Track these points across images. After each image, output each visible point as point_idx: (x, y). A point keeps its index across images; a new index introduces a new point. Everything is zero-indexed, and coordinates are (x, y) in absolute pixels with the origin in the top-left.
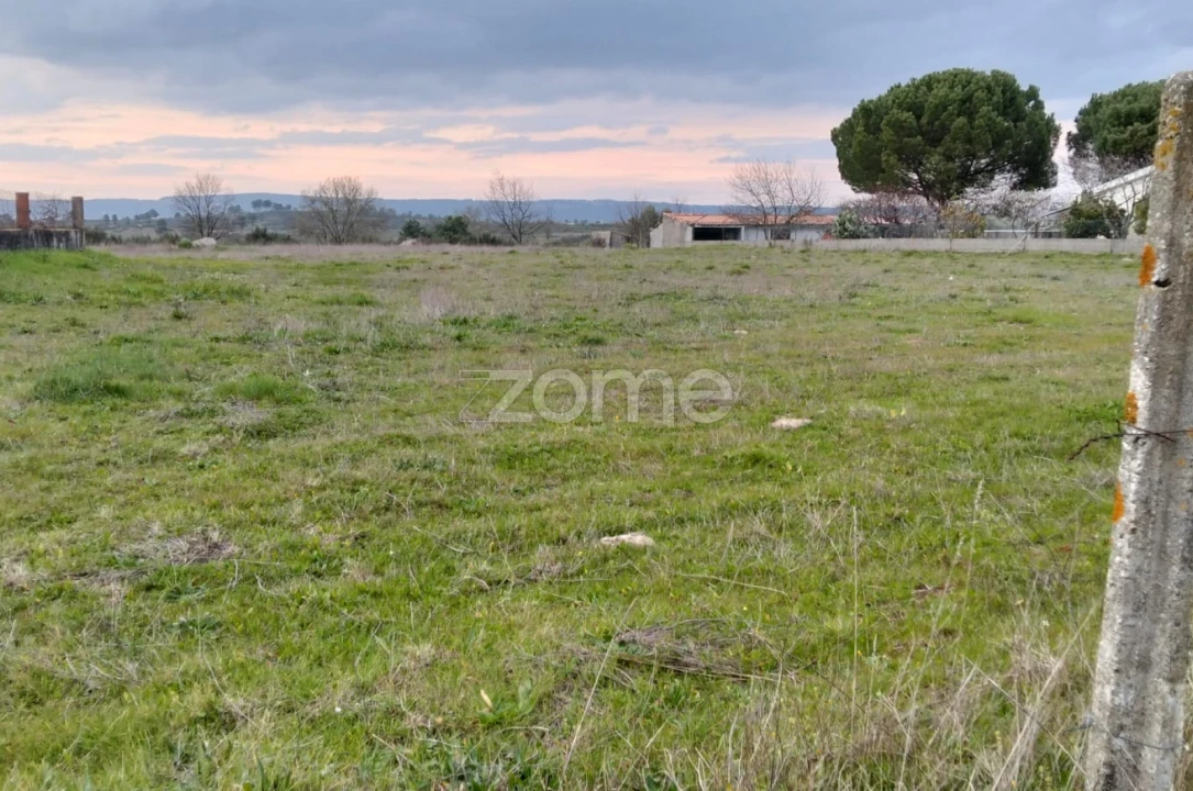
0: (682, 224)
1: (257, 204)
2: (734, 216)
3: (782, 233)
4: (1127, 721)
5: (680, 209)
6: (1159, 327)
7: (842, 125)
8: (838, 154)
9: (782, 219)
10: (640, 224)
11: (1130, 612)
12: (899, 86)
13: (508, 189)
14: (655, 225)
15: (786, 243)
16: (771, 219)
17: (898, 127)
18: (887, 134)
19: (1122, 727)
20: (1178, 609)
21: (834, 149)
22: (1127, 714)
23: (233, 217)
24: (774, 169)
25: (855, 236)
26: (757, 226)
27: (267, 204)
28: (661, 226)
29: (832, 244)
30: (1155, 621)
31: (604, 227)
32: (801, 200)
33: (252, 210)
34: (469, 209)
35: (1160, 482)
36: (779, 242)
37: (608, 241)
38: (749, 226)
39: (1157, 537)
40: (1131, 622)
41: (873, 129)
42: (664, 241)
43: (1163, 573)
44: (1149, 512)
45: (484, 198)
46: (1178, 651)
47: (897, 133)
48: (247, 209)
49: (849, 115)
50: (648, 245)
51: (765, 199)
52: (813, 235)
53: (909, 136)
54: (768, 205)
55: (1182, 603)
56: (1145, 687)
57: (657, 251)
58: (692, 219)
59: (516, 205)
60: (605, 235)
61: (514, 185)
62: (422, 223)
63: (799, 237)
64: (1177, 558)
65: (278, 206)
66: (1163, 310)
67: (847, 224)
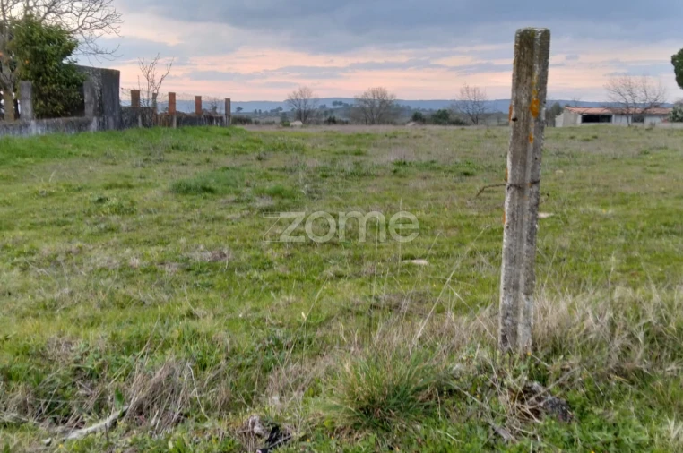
0: (575, 113)
1: (335, 103)
2: (608, 108)
3: (639, 118)
5: (577, 104)
7: (679, 53)
8: (676, 71)
9: (639, 110)
10: (551, 113)
13: (471, 94)
14: (559, 114)
15: (639, 125)
16: (632, 110)
21: (673, 68)
23: (323, 112)
24: (636, 80)
25: (681, 120)
26: (622, 114)
27: (340, 103)
28: (562, 115)
29: (668, 125)
32: (652, 98)
33: (332, 107)
34: (452, 106)
36: (635, 124)
38: (617, 114)
42: (564, 123)
45: (457, 99)
48: (330, 106)
50: (554, 126)
51: (629, 98)
52: (657, 120)
54: (630, 102)
57: (559, 129)
58: (582, 110)
59: (476, 103)
61: (475, 91)
62: (424, 113)
63: (648, 121)
65: (346, 105)
67: (678, 114)
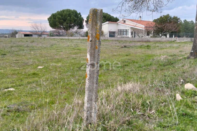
0: (22, 34)
2: (31, 32)
3: (40, 35)
4: (89, 109)
5: (21, 31)
6: (91, 48)
7: (49, 17)
8: (49, 22)
9: (40, 33)
10: (14, 34)
11: (89, 92)
12: (58, 11)
14: (17, 34)
15: (41, 37)
16: (38, 33)
17: (59, 18)
18: (57, 19)
19: (88, 110)
20: (96, 91)
21: (48, 21)
22: (89, 108)
24: (38, 24)
25: (53, 36)
26: (36, 34)
28: (18, 34)
29: (49, 37)
30: (93, 93)
31: (7, 34)
32: (43, 30)
35: (92, 72)
36: (40, 37)
37: (8, 37)
38: (34, 34)
39: (92, 80)
40: (89, 93)
41: (55, 18)
43: (93, 85)
44: (91, 76)
46: (96, 97)
47: (59, 19)
49: (50, 16)
50: (16, 37)
51: (37, 30)
52: (46, 36)
53: (61, 20)
54: (37, 31)
55: (96, 90)
56: (92, 103)
57: (17, 38)
58: (24, 33)
60: (7, 36)
63: (43, 36)
64: (95, 83)
66: (91, 45)
67: (51, 34)
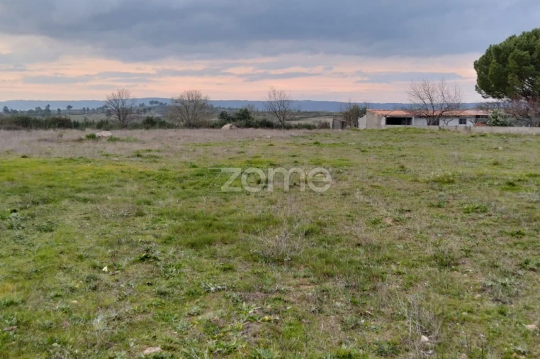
0: (378, 115)
1: (151, 102)
2: (408, 111)
3: (435, 121)
9: (437, 112)
10: (352, 115)
12: (515, 36)
13: (277, 95)
14: (361, 116)
17: (520, 60)
18: (512, 64)
23: (142, 108)
25: (504, 125)
27: (156, 102)
28: (365, 117)
29: (486, 129)
31: (329, 115)
33: (149, 105)
36: (432, 127)
37: (331, 124)
41: (503, 61)
42: (367, 125)
45: (264, 100)
47: (518, 63)
48: (147, 105)
49: (484, 54)
50: (357, 126)
53: (526, 65)
54: (428, 103)
57: (363, 130)
58: (385, 113)
59: (282, 103)
60: (330, 120)
61: (281, 94)
65: (161, 104)
67: (499, 118)
